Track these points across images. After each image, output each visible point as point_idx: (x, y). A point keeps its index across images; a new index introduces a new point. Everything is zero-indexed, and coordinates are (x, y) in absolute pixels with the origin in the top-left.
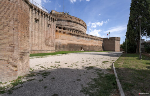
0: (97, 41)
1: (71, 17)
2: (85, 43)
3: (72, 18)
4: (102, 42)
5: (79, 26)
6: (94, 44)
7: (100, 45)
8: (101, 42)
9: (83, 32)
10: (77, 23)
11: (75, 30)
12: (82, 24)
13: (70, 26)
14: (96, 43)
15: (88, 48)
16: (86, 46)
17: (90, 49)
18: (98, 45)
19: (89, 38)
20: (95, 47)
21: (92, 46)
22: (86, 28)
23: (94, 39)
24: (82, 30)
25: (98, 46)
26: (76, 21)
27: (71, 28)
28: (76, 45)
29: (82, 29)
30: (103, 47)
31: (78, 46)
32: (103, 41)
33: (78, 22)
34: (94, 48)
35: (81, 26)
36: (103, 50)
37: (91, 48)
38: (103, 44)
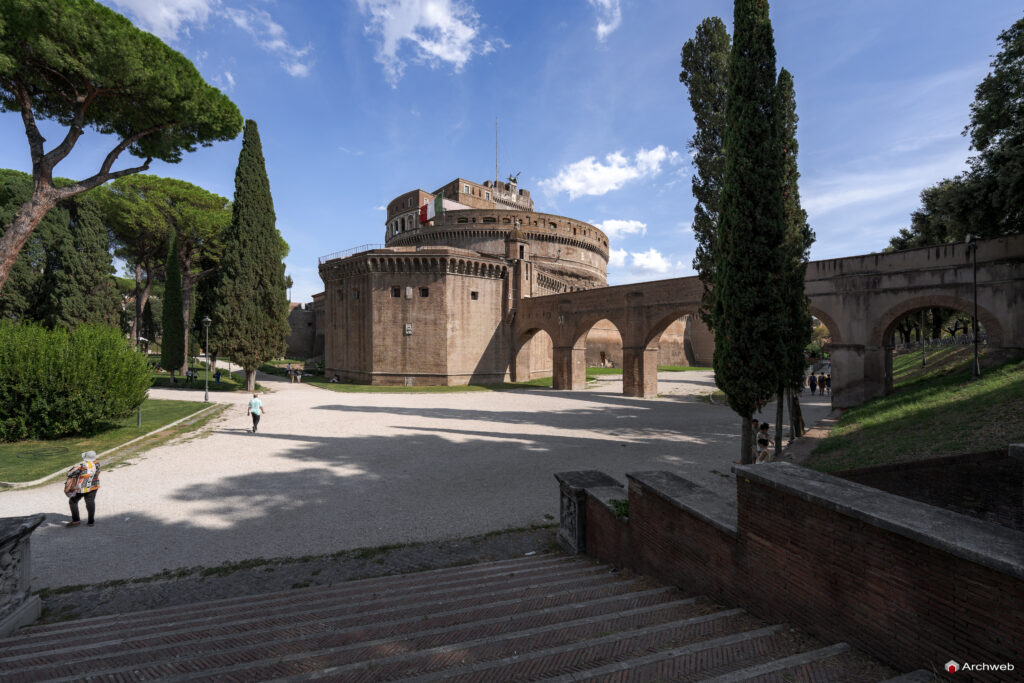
1: (552, 220)
2: (613, 336)
3: (555, 225)
4: (683, 323)
5: (583, 255)
7: (676, 337)
8: (678, 325)
10: (574, 243)
11: (567, 274)
12: (595, 243)
13: (549, 259)
18: (667, 337)
22: (605, 258)
24: (592, 271)
25: (664, 342)
26: (571, 235)
27: (553, 267)
29: (593, 264)
31: (591, 346)
32: (689, 319)
33: (580, 238)
35: (590, 254)
36: (687, 364)
38: (689, 332)
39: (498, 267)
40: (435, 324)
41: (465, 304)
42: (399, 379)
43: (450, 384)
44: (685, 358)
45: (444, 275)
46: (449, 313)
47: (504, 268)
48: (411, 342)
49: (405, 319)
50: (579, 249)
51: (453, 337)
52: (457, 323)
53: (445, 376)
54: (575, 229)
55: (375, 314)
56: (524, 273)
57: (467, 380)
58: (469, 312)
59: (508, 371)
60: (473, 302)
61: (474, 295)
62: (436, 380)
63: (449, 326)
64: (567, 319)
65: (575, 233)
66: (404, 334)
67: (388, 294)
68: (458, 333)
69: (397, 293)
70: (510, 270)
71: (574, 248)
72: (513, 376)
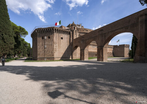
0: (108, 49)
1: (87, 30)
8: (111, 49)
25: (109, 52)
28: (93, 53)
32: (113, 48)
36: (113, 56)
38: (113, 51)
39: (68, 32)
40: (51, 45)
41: (59, 40)
42: (43, 59)
43: (55, 60)
45: (53, 33)
46: (55, 42)
47: (70, 32)
48: (46, 50)
49: (44, 44)
51: (56, 49)
52: (57, 45)
53: (54, 58)
55: (38, 43)
56: (74, 33)
57: (60, 59)
58: (60, 42)
59: (71, 57)
60: (61, 40)
61: (62, 38)
62: (52, 59)
63: (55, 46)
64: (83, 42)
66: (45, 48)
67: (41, 38)
68: (57, 47)
69: (43, 38)
70: (71, 32)
72: (72, 58)
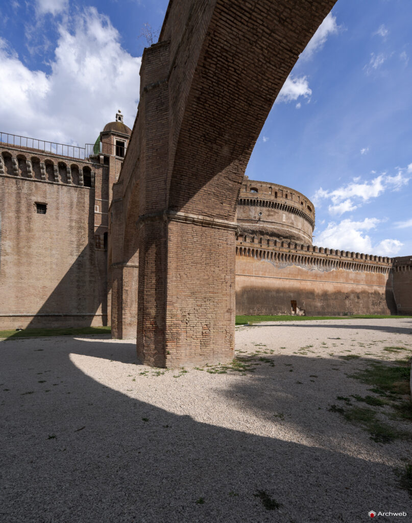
0: (363, 274)
1: (254, 185)
2: (308, 285)
3: (256, 190)
4: (386, 276)
5: (284, 216)
6: (347, 287)
7: (376, 288)
8: (380, 277)
9: (299, 238)
10: (275, 205)
11: (267, 234)
12: (297, 206)
14: (357, 281)
15: (319, 304)
16: (311, 294)
17: (328, 306)
18: (366, 288)
19: (326, 262)
20: (352, 296)
21: (338, 294)
22: (312, 223)
23: (348, 265)
24: (294, 231)
25: (364, 292)
26: (273, 198)
27: (253, 228)
28: (274, 293)
29: (297, 226)
30: (390, 296)
31: (282, 294)
32: (392, 271)
33: (281, 200)
34: (347, 302)
35: (293, 216)
36: (388, 311)
37: (331, 302)
38: (392, 284)
39: (76, 168)
41: (23, 219)
44: (386, 307)
47: (89, 170)
50: (281, 212)
54: (276, 193)
57: (24, 323)
58: (29, 230)
59: (99, 312)
60: (36, 216)
61: (41, 207)
65: (276, 196)
70: (97, 173)
71: (276, 210)
72: (105, 319)
